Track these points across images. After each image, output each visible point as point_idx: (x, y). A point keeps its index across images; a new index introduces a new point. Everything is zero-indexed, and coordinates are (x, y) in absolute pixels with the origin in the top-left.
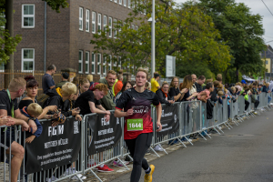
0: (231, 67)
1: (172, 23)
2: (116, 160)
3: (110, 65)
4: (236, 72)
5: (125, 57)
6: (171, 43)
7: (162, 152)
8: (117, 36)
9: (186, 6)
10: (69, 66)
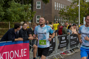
1: (86, 6)
2: (67, 51)
3: (65, 20)
5: (70, 18)
6: (85, 13)
8: (67, 11)
10: (51, 21)
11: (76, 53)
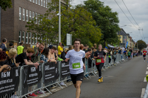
0: (102, 40)
1: (70, 16)
2: (39, 90)
3: (36, 38)
4: (104, 43)
6: (69, 27)
7: (64, 86)
8: (40, 23)
9: (78, 7)
10: (13, 40)
11: (53, 93)
